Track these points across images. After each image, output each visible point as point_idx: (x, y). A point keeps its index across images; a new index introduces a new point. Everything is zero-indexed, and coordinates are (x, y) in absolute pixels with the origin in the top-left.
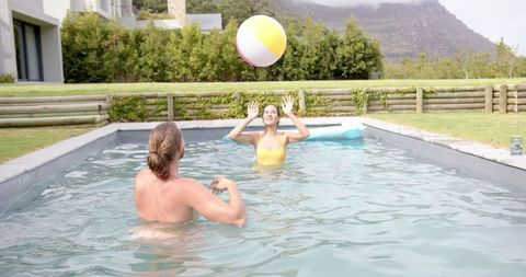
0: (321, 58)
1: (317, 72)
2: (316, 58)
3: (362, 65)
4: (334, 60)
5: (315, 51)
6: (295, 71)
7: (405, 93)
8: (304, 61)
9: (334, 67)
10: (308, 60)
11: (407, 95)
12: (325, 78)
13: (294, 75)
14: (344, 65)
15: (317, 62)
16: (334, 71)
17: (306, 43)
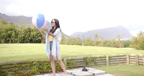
0: (25, 35)
1: (24, 40)
2: (24, 35)
3: (40, 38)
4: (30, 36)
5: (23, 33)
6: (16, 39)
7: (102, 58)
8: (19, 36)
9: (30, 39)
10: (21, 36)
11: (103, 59)
12: (26, 42)
13: (15, 41)
14: (33, 38)
15: (24, 37)
16: (30, 40)
17: (20, 30)
